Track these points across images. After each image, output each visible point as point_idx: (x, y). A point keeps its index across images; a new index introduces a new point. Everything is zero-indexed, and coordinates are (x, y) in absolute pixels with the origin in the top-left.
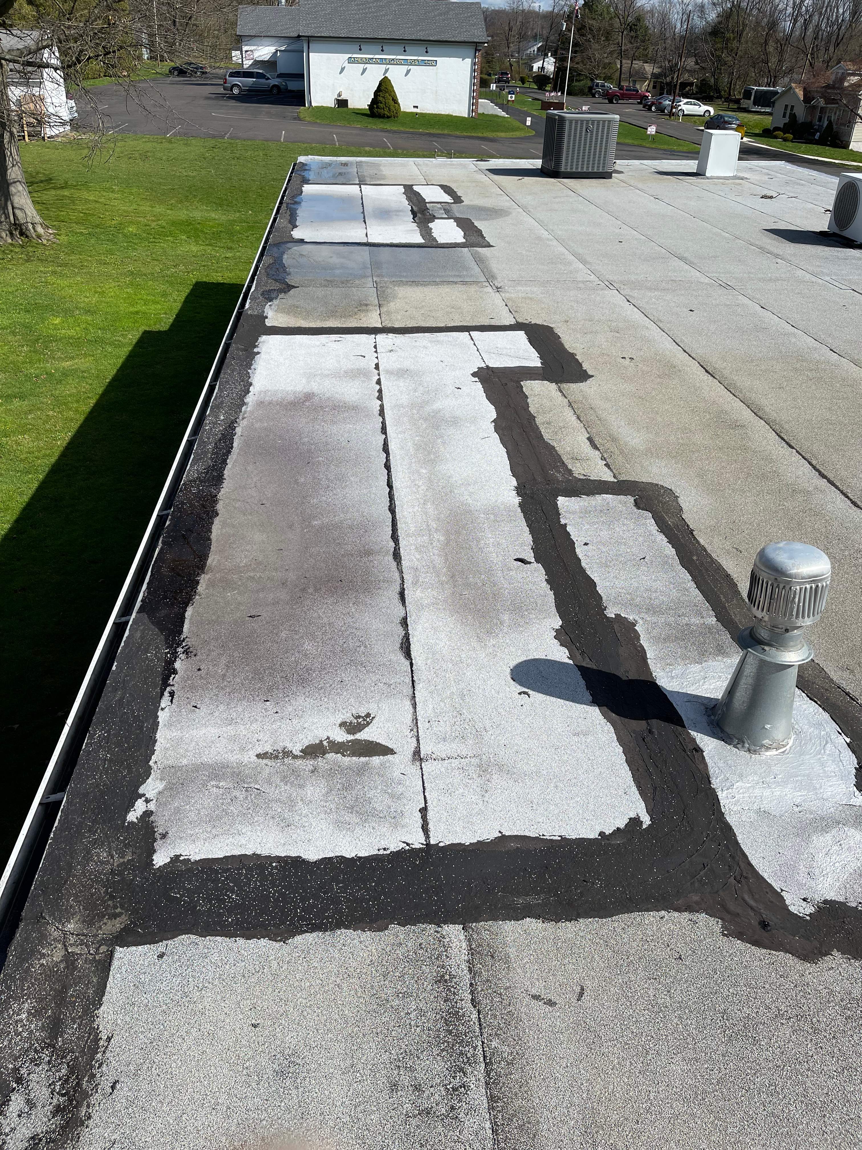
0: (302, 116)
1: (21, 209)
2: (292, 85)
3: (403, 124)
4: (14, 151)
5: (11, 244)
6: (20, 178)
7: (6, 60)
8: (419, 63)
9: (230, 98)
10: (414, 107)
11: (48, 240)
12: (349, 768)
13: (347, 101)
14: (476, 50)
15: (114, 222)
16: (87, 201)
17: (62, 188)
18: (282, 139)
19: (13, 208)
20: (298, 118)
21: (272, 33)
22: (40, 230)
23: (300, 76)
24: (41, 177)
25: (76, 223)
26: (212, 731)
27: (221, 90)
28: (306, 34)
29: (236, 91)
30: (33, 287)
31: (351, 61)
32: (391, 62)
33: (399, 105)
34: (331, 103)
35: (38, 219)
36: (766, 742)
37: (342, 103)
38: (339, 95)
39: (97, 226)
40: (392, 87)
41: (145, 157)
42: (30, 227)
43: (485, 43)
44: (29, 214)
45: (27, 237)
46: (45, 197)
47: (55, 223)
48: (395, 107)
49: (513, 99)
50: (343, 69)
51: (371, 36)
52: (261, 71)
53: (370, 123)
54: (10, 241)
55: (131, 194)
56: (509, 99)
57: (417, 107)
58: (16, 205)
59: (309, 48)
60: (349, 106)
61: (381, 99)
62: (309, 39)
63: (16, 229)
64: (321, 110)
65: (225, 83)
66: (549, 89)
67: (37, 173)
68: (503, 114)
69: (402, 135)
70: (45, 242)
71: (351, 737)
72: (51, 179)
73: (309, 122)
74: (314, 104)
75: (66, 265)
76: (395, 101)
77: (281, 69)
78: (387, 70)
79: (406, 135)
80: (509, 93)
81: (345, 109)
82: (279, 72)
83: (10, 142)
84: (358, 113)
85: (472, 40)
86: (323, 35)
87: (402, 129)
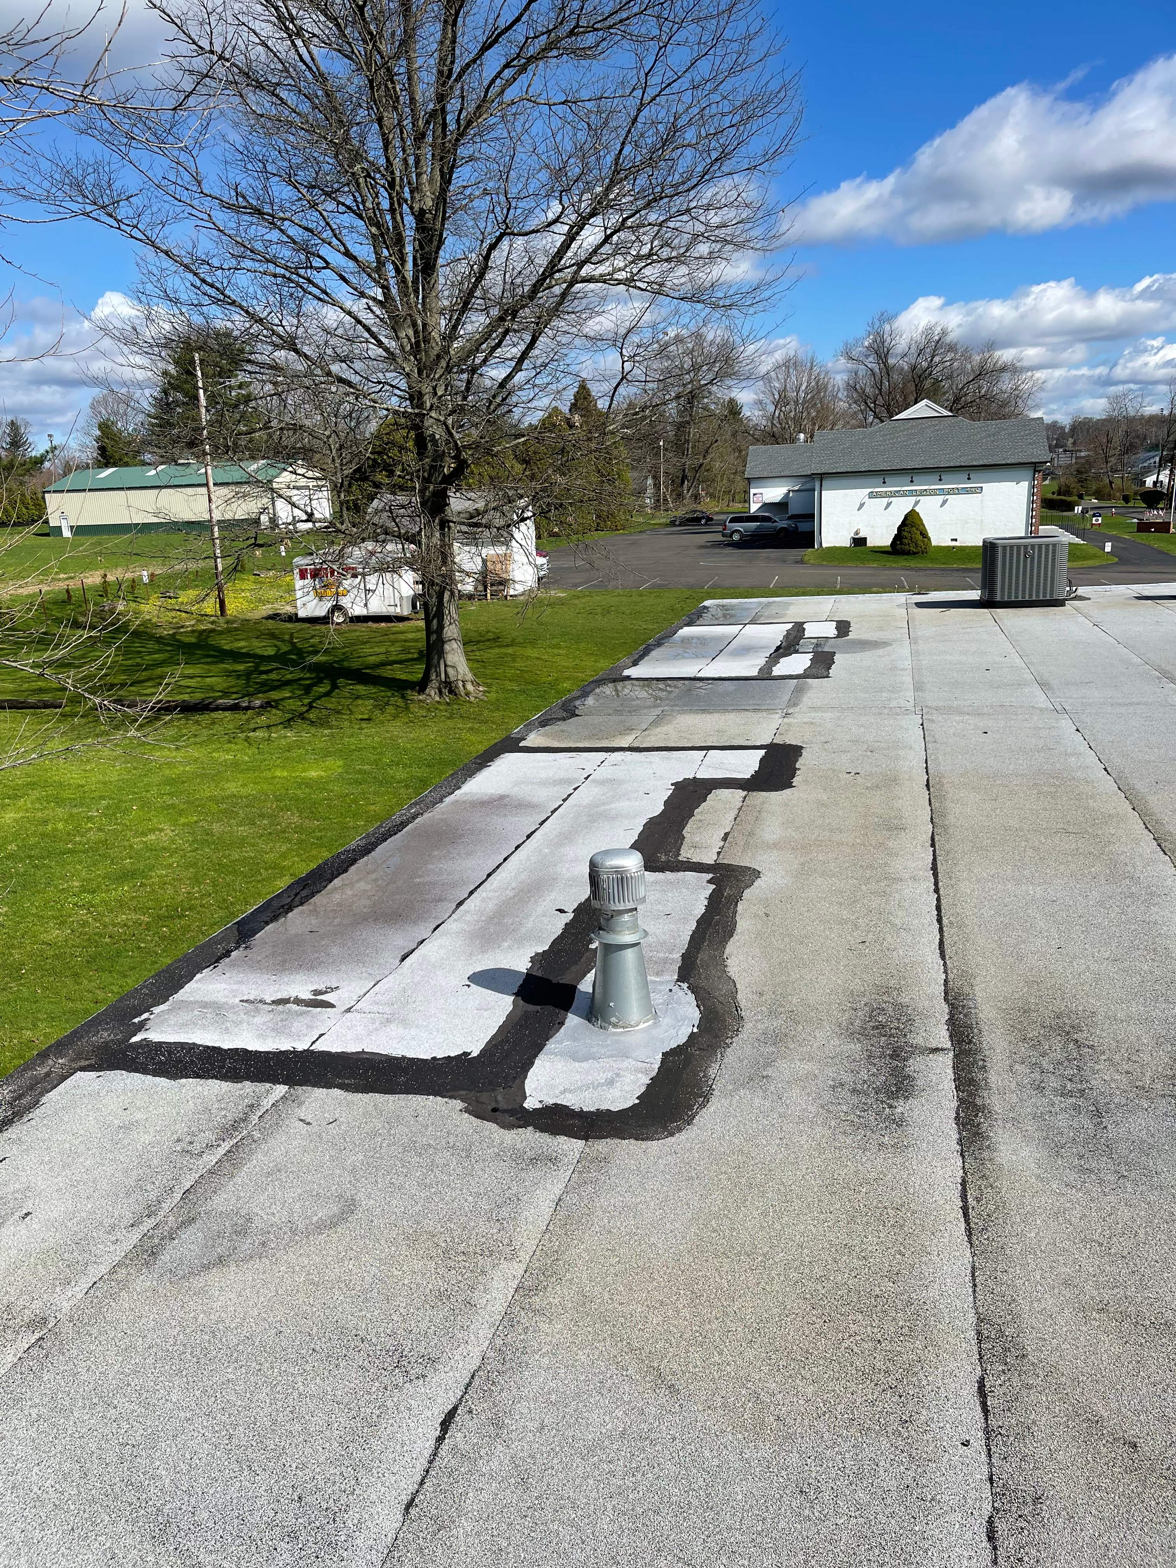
0: (806, 558)
1: (453, 667)
2: (803, 527)
3: (933, 560)
4: (453, 609)
5: (438, 702)
6: (455, 636)
7: (454, 523)
8: (958, 492)
9: (729, 545)
10: (952, 540)
11: (476, 698)
12: (296, 1012)
13: (865, 539)
14: (1035, 471)
15: (550, 678)
16: (528, 658)
17: (508, 646)
18: (772, 586)
19: (446, 666)
20: (802, 562)
21: (787, 473)
22: (470, 687)
23: (809, 517)
24: (491, 636)
25: (510, 680)
26: (223, 986)
27: (721, 538)
28: (819, 472)
29: (736, 537)
30: (445, 742)
31: (872, 496)
32: (923, 493)
33: (929, 539)
34: (846, 543)
35: (470, 676)
36: (613, 1020)
37: (859, 542)
38: (857, 533)
39: (531, 683)
40: (921, 520)
41: (607, 611)
42: (460, 684)
43: (1046, 462)
44: (462, 672)
45: (456, 694)
46: (486, 655)
47: (488, 681)
48: (923, 541)
49: (1100, 522)
50: (862, 505)
51: (899, 467)
52: (766, 514)
53: (889, 561)
54: (437, 699)
55: (578, 650)
56: (1094, 522)
57: (956, 540)
58: (449, 663)
59: (821, 486)
60: (868, 544)
61: (905, 534)
62: (822, 477)
63: (445, 688)
64: (834, 551)
65: (724, 529)
66: (1162, 506)
67: (488, 632)
68: (1078, 540)
69: (927, 572)
70: (472, 699)
71: (314, 997)
72: (499, 638)
73: (813, 565)
74: (824, 545)
75: (486, 722)
76: (924, 535)
77: (793, 510)
78: (917, 503)
79: (933, 572)
80: (1094, 515)
81: (863, 548)
82: (790, 514)
83: (449, 601)
84: (879, 551)
85: (1030, 461)
86: (839, 471)
87: (930, 565)
